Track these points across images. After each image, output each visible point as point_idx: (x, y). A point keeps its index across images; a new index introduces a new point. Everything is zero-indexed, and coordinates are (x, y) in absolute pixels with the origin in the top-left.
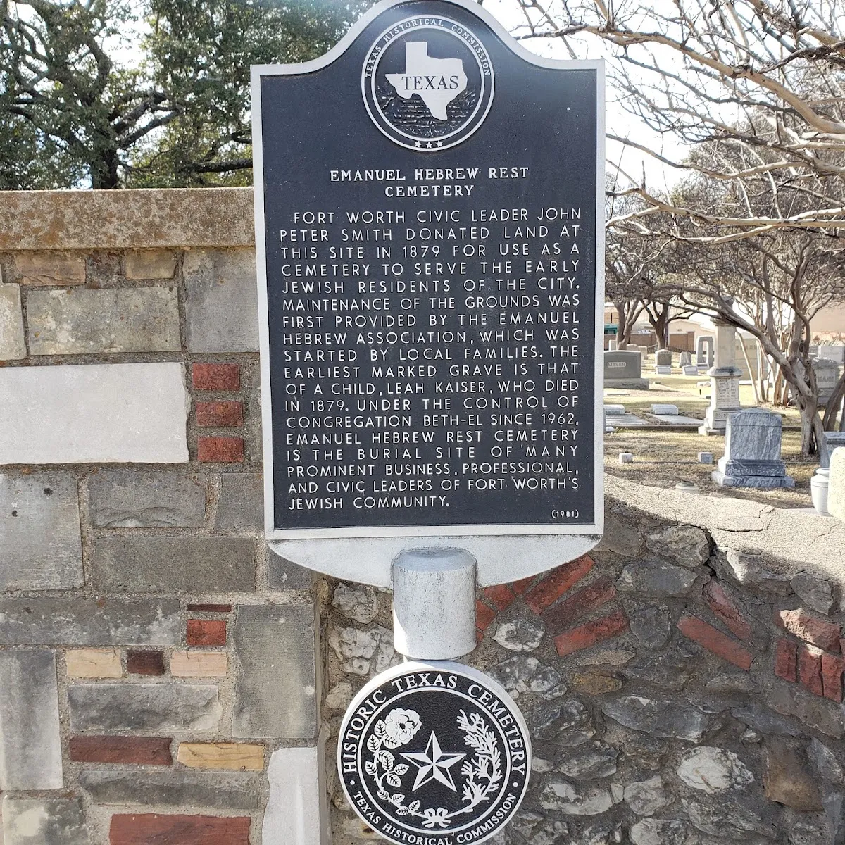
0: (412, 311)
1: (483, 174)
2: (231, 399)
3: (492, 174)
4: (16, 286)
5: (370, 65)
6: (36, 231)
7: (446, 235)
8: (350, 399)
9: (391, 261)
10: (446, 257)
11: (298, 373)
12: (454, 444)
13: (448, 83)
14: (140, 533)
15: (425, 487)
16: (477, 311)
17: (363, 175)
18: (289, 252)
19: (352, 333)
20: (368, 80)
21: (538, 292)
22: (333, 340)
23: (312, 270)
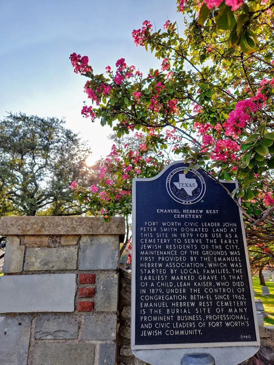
0: (184, 255)
1: (204, 212)
2: (91, 286)
3: (207, 212)
4: (24, 247)
5: (168, 179)
6: (35, 229)
7: (194, 230)
8: (164, 289)
9: (177, 238)
10: (195, 237)
11: (146, 278)
12: (202, 307)
13: (192, 185)
14: (52, 341)
15: (193, 325)
16: (206, 256)
17: (167, 211)
18: (143, 235)
19: (164, 263)
20: (168, 184)
21: (226, 250)
22: (158, 266)
23: (150, 241)
